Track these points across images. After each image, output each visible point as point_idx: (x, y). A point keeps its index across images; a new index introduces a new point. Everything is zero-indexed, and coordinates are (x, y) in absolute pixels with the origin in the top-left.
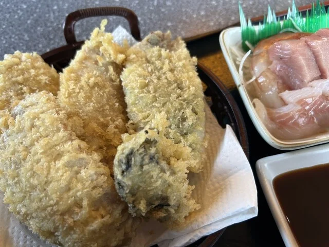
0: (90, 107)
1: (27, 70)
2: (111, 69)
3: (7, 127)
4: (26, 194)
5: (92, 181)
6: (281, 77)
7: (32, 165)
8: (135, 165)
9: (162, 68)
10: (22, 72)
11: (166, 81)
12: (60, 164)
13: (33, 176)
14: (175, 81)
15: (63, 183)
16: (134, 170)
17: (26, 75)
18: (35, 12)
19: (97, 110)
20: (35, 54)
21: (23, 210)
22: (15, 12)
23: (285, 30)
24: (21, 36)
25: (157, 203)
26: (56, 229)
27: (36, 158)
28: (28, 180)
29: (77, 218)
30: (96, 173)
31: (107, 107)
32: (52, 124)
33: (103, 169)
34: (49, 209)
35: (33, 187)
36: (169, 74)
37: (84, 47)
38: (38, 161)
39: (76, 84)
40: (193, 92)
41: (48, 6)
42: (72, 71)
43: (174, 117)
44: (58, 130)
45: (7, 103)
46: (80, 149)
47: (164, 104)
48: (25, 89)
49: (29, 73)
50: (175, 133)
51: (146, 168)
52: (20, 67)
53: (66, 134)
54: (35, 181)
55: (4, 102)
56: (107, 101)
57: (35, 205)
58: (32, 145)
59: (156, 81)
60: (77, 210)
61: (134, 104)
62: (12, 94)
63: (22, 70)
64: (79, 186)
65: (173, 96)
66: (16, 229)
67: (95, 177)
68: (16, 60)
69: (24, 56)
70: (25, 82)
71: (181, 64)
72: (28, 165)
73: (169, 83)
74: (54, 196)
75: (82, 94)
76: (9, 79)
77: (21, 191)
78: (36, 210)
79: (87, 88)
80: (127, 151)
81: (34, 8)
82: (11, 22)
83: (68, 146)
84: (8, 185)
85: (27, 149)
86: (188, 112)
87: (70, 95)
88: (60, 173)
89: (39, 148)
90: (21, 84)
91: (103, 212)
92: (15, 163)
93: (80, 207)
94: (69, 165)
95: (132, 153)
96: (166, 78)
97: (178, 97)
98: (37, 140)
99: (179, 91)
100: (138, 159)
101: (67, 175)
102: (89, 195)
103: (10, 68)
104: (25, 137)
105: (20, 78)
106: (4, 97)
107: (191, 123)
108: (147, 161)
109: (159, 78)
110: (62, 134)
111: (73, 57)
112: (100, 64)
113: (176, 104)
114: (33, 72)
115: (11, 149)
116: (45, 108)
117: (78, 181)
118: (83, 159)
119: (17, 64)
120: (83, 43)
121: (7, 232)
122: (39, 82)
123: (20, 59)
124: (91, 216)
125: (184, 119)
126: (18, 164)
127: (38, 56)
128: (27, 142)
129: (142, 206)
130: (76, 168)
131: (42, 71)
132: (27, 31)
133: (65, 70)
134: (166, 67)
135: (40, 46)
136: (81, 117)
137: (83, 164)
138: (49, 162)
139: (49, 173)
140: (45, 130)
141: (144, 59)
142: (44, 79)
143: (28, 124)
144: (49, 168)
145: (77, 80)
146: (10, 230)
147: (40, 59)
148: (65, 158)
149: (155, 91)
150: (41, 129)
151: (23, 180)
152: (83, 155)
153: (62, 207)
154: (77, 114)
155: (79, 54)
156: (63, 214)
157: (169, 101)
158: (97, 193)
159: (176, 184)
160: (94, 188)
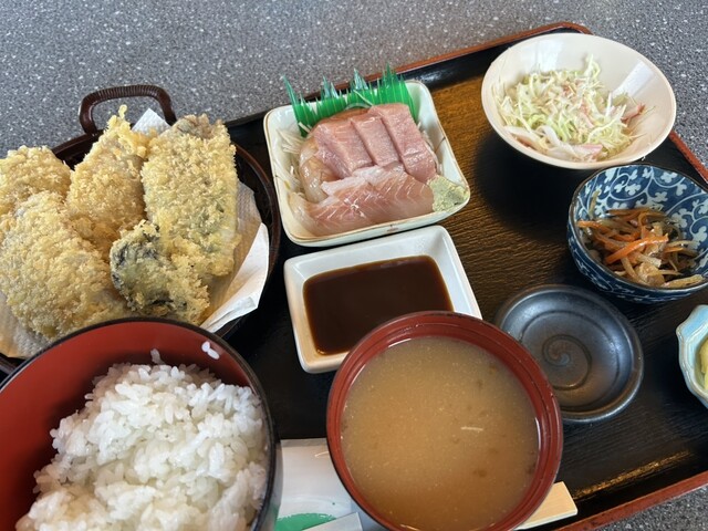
0: (102, 208)
1: (34, 169)
2: (130, 163)
3: (9, 229)
4: (27, 292)
5: (91, 277)
6: (328, 167)
7: (32, 262)
8: (128, 258)
9: (188, 160)
10: (28, 171)
11: (189, 175)
12: (59, 260)
13: (32, 272)
14: (201, 175)
15: (61, 278)
16: (128, 262)
17: (33, 175)
18: (54, 86)
19: (109, 211)
20: (44, 147)
21: (26, 308)
22: (26, 86)
23: (352, 106)
24: (34, 121)
25: (156, 298)
26: (57, 323)
27: (35, 255)
28: (28, 277)
29: (75, 311)
30: (96, 269)
31: (123, 207)
32: (52, 223)
33: (103, 266)
34: (49, 303)
35: (33, 284)
36: (194, 167)
37: (102, 138)
38: (38, 258)
39: (87, 183)
40: (219, 187)
41: (71, 76)
42: (85, 169)
43: (195, 216)
44: (58, 228)
45: (11, 207)
46: (80, 246)
47: (185, 202)
48: (31, 189)
49: (36, 172)
50: (194, 233)
51: (140, 260)
52: (25, 165)
53: (66, 232)
54: (34, 277)
55: (8, 205)
56: (123, 201)
57: (35, 301)
58: (32, 243)
59: (177, 175)
60: (76, 303)
61: (153, 203)
62: (16, 196)
63: (28, 168)
64: (78, 280)
65: (196, 192)
66: (22, 337)
67: (94, 273)
68: (22, 157)
69: (31, 151)
70: (31, 183)
71: (210, 154)
72: (28, 262)
73: (193, 178)
74: (53, 291)
75: (94, 194)
76: (13, 180)
77: (22, 289)
78: (37, 306)
79: (100, 187)
80: (121, 246)
81: (51, 79)
82: (20, 102)
83: (67, 243)
84: (11, 287)
85: (27, 248)
86: (211, 209)
87: (80, 195)
88: (58, 268)
89: (38, 245)
90: (27, 185)
91: (102, 306)
92: (17, 262)
93: (79, 301)
94: (68, 262)
95: (126, 247)
96: (191, 172)
97: (201, 193)
98: (37, 239)
99: (203, 186)
100: (132, 252)
101: (66, 270)
102: (88, 290)
103: (14, 166)
104: (26, 236)
105: (26, 178)
106: (7, 200)
107: (213, 222)
108: (141, 254)
109: (182, 173)
110: (62, 232)
111: (88, 152)
112: (119, 158)
113: (199, 201)
114: (40, 170)
115: (13, 249)
116: (46, 208)
117: (76, 275)
118: (82, 256)
119: (23, 163)
120: (101, 132)
121: (12, 340)
122: (47, 182)
123: (26, 155)
124: (89, 310)
125: (206, 218)
126: (19, 263)
127: (48, 151)
128: (28, 241)
129: (139, 298)
130: (75, 264)
131: (51, 169)
132: (42, 113)
133: (77, 167)
134: (193, 159)
135: (59, 133)
136: (90, 219)
137: (81, 260)
138: (48, 259)
139: (48, 269)
140: (45, 229)
141: (169, 150)
142: (54, 178)
143: (28, 223)
144: (48, 264)
145: (90, 178)
146: (15, 338)
147: (51, 154)
148: (64, 254)
149: (176, 188)
150: (41, 228)
151: (24, 276)
152: (83, 252)
153: (61, 301)
154: (86, 216)
155: (96, 147)
156: (62, 308)
157: (190, 197)
158: (96, 288)
159: (176, 279)
160: (92, 283)
